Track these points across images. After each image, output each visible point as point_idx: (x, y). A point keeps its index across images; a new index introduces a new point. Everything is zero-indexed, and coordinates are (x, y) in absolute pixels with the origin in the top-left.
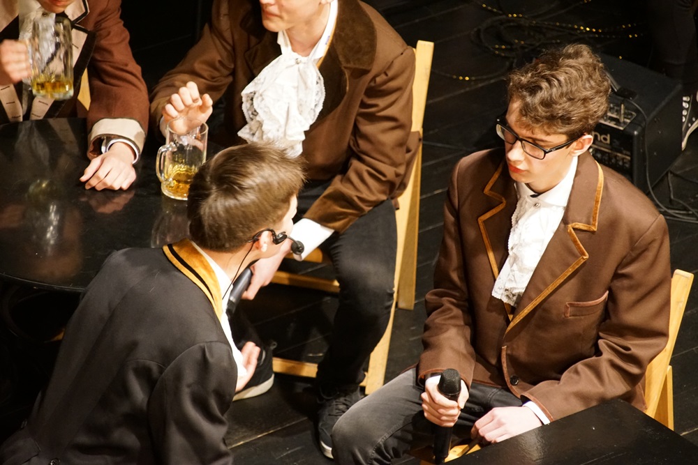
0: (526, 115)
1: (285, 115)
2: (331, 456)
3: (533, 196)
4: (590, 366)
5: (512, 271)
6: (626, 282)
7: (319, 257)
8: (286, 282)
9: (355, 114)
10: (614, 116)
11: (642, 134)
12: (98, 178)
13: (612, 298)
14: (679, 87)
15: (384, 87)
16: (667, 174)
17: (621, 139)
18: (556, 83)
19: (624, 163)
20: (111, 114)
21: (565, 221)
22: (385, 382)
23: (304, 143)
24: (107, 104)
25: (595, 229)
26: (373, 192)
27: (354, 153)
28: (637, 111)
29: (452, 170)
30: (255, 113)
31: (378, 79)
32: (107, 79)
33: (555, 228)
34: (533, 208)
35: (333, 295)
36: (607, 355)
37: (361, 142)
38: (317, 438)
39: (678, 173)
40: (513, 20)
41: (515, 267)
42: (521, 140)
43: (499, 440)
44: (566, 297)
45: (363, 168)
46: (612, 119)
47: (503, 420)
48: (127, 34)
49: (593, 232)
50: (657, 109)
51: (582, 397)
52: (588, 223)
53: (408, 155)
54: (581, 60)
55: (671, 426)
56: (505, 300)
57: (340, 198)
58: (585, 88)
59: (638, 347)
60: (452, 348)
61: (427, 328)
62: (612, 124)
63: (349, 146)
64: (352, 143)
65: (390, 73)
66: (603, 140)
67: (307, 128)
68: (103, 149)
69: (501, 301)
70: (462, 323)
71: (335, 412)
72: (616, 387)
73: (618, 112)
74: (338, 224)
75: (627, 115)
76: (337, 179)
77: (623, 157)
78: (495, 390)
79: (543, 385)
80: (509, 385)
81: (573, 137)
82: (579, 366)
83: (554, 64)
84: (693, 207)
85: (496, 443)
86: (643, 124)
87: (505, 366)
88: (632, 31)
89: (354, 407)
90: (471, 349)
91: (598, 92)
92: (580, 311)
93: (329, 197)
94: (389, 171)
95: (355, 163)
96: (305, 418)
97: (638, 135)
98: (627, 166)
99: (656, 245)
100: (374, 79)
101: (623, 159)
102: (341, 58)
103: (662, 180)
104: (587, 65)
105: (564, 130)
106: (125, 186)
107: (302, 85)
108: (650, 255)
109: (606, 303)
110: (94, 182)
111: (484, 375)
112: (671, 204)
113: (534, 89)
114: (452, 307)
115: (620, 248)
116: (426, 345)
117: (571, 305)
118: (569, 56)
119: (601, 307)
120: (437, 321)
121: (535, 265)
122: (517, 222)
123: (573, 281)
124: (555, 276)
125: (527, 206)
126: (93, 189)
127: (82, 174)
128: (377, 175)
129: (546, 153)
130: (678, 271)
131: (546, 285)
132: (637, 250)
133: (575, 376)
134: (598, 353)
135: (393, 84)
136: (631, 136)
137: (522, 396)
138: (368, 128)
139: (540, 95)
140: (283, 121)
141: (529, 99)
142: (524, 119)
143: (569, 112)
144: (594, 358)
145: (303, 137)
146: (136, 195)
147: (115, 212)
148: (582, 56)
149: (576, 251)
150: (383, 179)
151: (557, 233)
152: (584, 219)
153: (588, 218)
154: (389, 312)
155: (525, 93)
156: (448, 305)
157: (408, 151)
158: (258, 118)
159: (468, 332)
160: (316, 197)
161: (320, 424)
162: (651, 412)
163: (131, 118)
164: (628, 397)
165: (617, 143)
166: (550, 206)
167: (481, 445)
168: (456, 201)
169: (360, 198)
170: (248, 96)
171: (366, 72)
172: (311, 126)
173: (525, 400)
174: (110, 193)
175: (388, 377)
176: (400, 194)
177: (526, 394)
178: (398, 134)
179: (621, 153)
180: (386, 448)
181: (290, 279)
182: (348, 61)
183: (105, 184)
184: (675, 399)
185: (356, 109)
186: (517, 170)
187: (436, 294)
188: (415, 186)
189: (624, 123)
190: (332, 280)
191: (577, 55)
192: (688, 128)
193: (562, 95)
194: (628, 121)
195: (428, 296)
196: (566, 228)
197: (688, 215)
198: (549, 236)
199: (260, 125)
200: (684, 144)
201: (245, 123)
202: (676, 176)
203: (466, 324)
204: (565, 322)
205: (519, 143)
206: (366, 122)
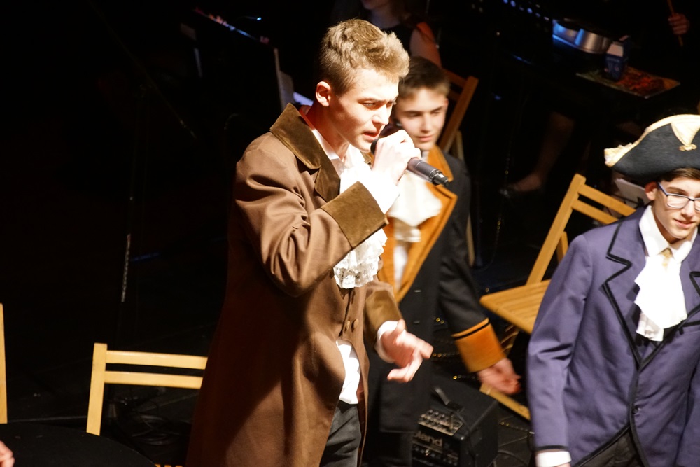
10: (446, 424)
11: (467, 439)
17: (451, 443)
19: (453, 462)
46: (444, 427)
50: (478, 420)
62: (444, 431)
66: (437, 444)
73: (449, 421)
75: (455, 424)
77: (453, 457)
97: (464, 440)
98: (455, 465)
101: (453, 459)
136: (459, 441)
165: (447, 446)
179: (451, 454)
189: (453, 430)
194: (457, 429)
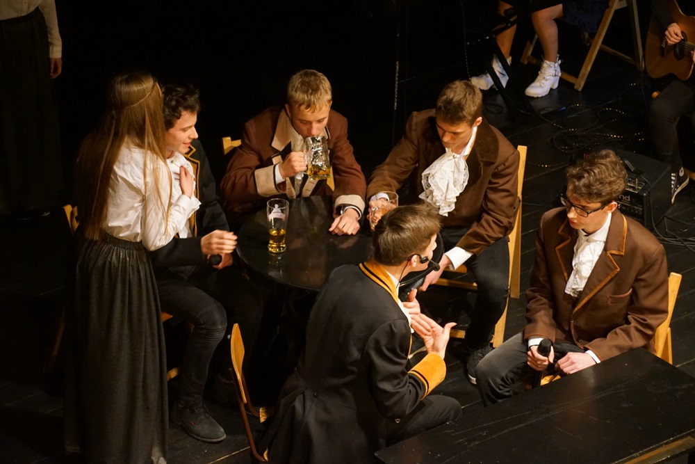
0: (575, 193)
1: (446, 187)
2: (475, 383)
3: (586, 236)
4: (623, 330)
5: (575, 278)
6: (642, 284)
7: (464, 270)
8: (446, 285)
9: (485, 188)
10: (632, 185)
11: (649, 195)
12: (339, 228)
13: (635, 293)
14: (669, 168)
15: (503, 173)
16: (663, 218)
17: (637, 198)
18: (593, 174)
20: (345, 193)
21: (605, 249)
22: (504, 341)
23: (456, 203)
24: (343, 188)
25: (623, 254)
26: (495, 232)
27: (484, 210)
28: (645, 182)
29: (540, 219)
30: (429, 186)
31: (500, 168)
32: (343, 174)
33: (600, 253)
34: (586, 243)
35: (473, 291)
36: (634, 324)
37: (489, 204)
38: (466, 373)
39: (670, 217)
40: (572, 132)
41: (577, 276)
42: (574, 206)
43: (571, 372)
44: (608, 292)
45: (490, 219)
46: (631, 187)
47: (574, 361)
48: (351, 148)
49: (622, 256)
50: (657, 181)
51: (619, 347)
52: (619, 250)
53: (515, 210)
54: (608, 159)
55: (671, 362)
56: (572, 295)
57: (476, 235)
58: (611, 176)
59: (651, 320)
60: (543, 321)
61: (528, 310)
62: (631, 190)
63: (482, 205)
64: (483, 205)
65: (507, 164)
67: (458, 195)
68: (342, 212)
69: (570, 295)
70: (548, 307)
71: (476, 358)
72: (639, 342)
73: (634, 183)
74: (475, 250)
75: (639, 185)
76: (475, 224)
77: (638, 208)
78: (568, 344)
79: (596, 341)
80: (576, 342)
81: (605, 203)
82: (618, 330)
83: (592, 163)
84: (680, 236)
85: (569, 374)
86: (649, 190)
87: (573, 331)
88: (641, 136)
89: (488, 356)
90: (553, 322)
91: (618, 178)
92: (616, 301)
93: (470, 234)
94: (505, 221)
95: (486, 216)
96: (459, 362)
97: (646, 196)
98: (640, 213)
99: (659, 262)
100: (497, 167)
101: (638, 210)
102: (478, 156)
103: (661, 221)
104: (611, 162)
105: (599, 200)
106: (354, 233)
107: (456, 171)
108: (656, 268)
109: (631, 296)
110: (337, 231)
111: (562, 336)
112: (666, 235)
113: (580, 177)
114: (542, 298)
115: (638, 264)
116: (530, 321)
117: (610, 297)
118: (602, 157)
119: (628, 298)
120: (533, 306)
121: (589, 275)
122: (577, 250)
123: (611, 284)
124: (600, 281)
125: (582, 241)
126: (336, 234)
127: (330, 227)
128: (498, 223)
129: (588, 214)
130: (672, 273)
131: (595, 287)
132: (648, 265)
133: (615, 336)
134: (628, 323)
135: (508, 171)
136: (642, 197)
137: (584, 347)
138: (492, 196)
139: (583, 181)
140: (445, 191)
141: (577, 183)
142: (574, 195)
143: (600, 191)
144: (625, 326)
145: (455, 200)
146: (360, 237)
147: (348, 247)
148: (609, 157)
149: (612, 267)
150: (501, 225)
151: (601, 257)
152: (617, 248)
153: (619, 248)
154: (506, 301)
155: (575, 180)
156: (539, 297)
157: (515, 208)
158: (430, 189)
159: (551, 311)
160: (463, 235)
161: (468, 365)
162: (659, 355)
163: (356, 194)
164: (646, 347)
165: (634, 200)
166: (596, 241)
167: (560, 376)
168: (542, 237)
169: (487, 235)
170: (425, 175)
171: (493, 163)
172: (460, 194)
173: (586, 349)
174: (346, 236)
175: (506, 338)
176: (510, 233)
177: (587, 346)
178: (510, 199)
179: (637, 206)
180: (506, 377)
181: (448, 283)
182: (482, 157)
183: (343, 232)
184: (672, 346)
185: (486, 185)
186: (574, 223)
187: (532, 291)
188: (518, 228)
189: (638, 189)
190: (472, 283)
191: (607, 156)
192: (675, 191)
193: (596, 180)
194: (641, 188)
195: (528, 292)
196: (606, 254)
197: (677, 241)
198: (596, 259)
199: (432, 192)
200: (673, 200)
201: (423, 191)
202: (669, 218)
203: (550, 307)
204: (607, 307)
205: (573, 208)
206: (492, 192)
